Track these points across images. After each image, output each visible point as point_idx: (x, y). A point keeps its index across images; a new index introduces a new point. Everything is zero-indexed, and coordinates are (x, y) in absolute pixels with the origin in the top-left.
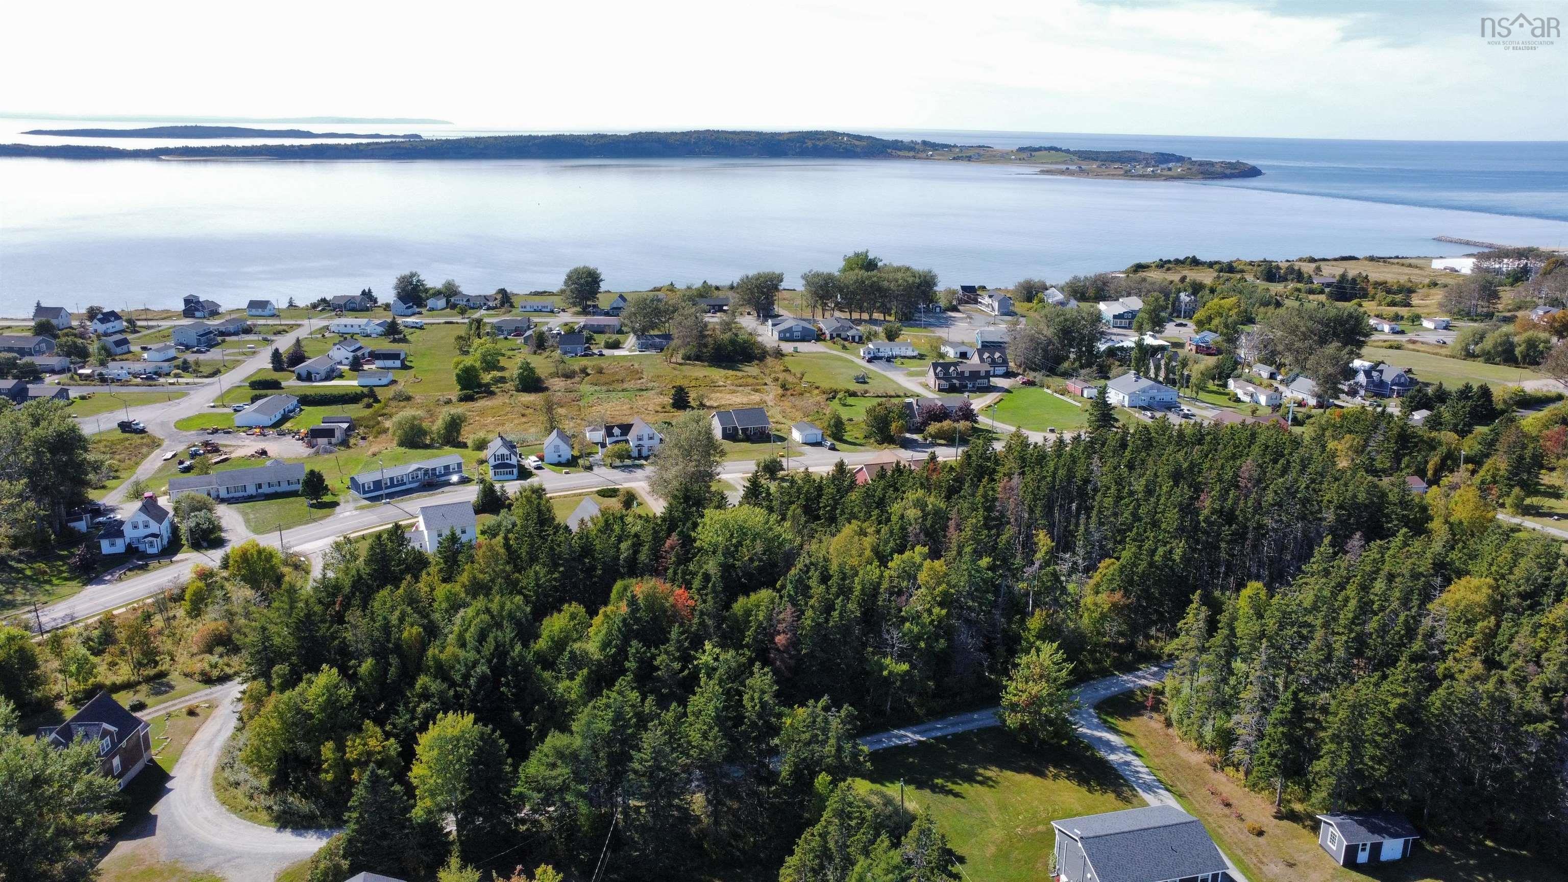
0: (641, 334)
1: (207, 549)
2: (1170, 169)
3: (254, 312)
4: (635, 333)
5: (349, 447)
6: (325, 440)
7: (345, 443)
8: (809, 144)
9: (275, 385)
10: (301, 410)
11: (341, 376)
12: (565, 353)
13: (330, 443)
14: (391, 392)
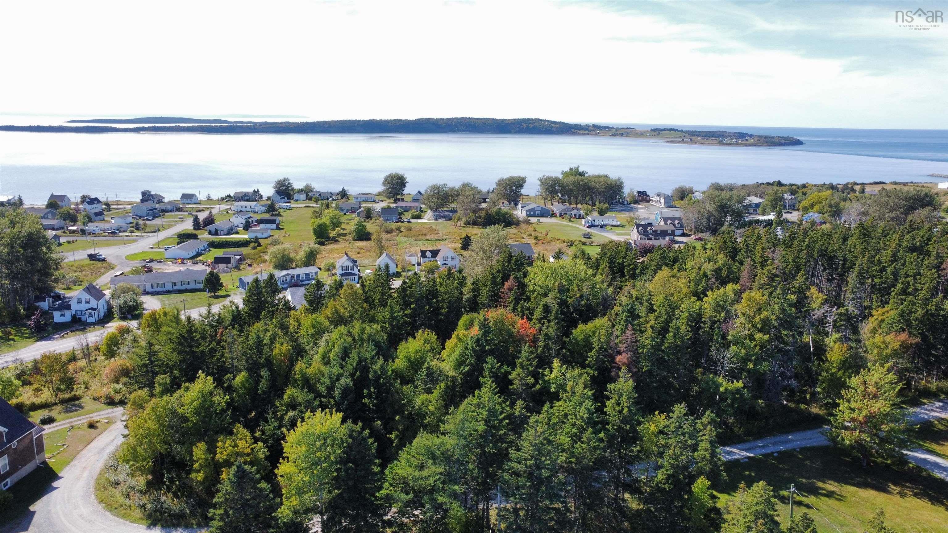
0: (435, 209)
1: (130, 320)
2: (747, 140)
3: (185, 201)
4: (431, 209)
5: (240, 270)
6: (224, 265)
7: (238, 268)
8: (524, 126)
9: (194, 237)
10: (210, 250)
11: (237, 233)
12: (385, 220)
13: (227, 267)
14: (269, 241)
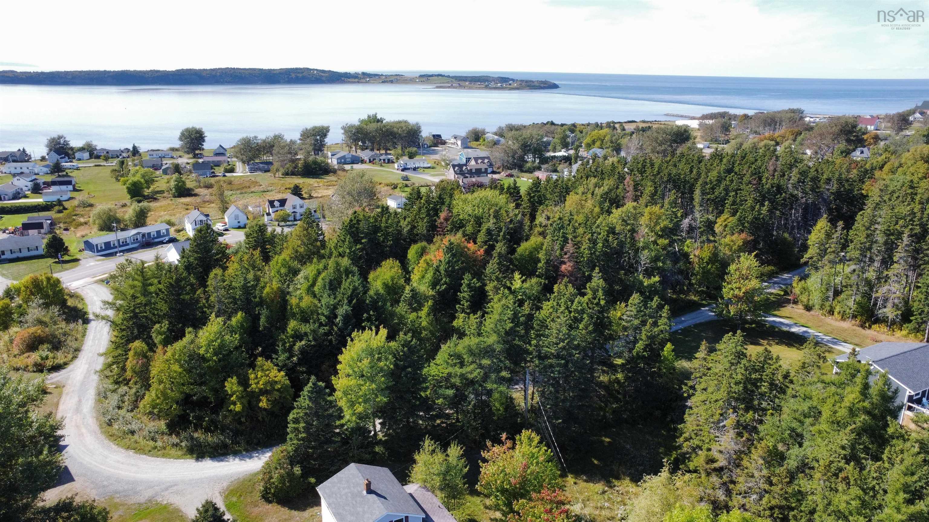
8: (293, 75)
11: (27, 196)
